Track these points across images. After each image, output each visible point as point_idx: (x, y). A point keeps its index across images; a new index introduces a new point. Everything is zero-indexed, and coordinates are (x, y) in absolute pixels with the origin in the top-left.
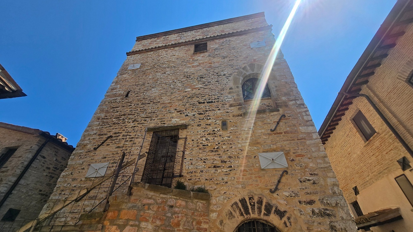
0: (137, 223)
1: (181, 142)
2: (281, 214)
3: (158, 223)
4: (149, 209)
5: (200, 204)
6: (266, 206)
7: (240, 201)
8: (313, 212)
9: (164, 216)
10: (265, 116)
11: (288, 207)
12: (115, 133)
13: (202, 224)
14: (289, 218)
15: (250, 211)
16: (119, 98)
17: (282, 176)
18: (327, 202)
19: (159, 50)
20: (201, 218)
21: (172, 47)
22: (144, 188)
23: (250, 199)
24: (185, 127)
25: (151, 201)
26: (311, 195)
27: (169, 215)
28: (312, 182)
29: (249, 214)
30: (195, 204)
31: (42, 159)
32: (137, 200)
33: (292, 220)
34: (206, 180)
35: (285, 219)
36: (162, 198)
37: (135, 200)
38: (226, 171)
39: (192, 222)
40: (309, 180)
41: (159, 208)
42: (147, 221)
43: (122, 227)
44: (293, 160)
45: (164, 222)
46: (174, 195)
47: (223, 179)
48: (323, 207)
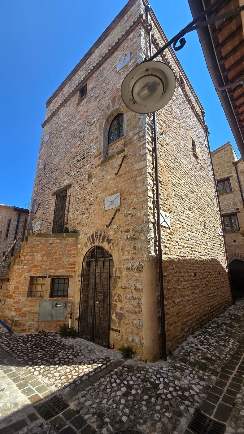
0: (32, 254)
1: (68, 199)
2: (109, 241)
3: (44, 253)
4: (37, 246)
5: (71, 240)
6: (103, 237)
7: (91, 235)
8: (127, 238)
9: (47, 249)
10: (114, 160)
11: (114, 236)
12: (42, 200)
13: (72, 251)
14: (113, 244)
15: (95, 241)
16: (41, 172)
17: (116, 213)
18: (136, 230)
19: (58, 111)
20: (71, 248)
21: (65, 104)
22: (34, 236)
23: (96, 233)
24: (70, 186)
25: (38, 242)
26: (129, 226)
27: (50, 248)
28: (131, 215)
29: (94, 243)
30: (67, 241)
32: (30, 243)
33: (114, 245)
34: (78, 224)
35: (111, 244)
36: (45, 240)
37: (29, 243)
38: (87, 216)
39: (65, 251)
40: (130, 214)
41: (43, 245)
42: (37, 252)
43: (25, 256)
44: (125, 199)
45: (47, 253)
46: (52, 238)
47: (85, 222)
48: (133, 234)
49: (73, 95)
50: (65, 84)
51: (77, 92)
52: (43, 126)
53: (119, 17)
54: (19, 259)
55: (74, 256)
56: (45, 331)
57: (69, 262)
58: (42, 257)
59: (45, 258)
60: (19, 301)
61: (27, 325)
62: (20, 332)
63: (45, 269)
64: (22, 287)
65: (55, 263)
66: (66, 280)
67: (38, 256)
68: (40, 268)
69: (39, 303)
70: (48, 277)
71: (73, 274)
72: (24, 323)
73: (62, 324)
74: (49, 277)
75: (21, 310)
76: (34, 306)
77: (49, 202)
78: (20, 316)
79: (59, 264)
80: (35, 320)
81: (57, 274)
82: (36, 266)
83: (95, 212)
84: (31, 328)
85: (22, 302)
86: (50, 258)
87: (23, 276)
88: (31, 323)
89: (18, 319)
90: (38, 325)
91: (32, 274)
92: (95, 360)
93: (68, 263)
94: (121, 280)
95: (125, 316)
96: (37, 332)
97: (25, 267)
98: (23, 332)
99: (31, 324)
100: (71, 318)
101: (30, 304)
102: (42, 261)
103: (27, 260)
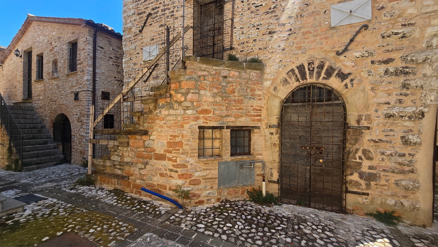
0: (197, 91)
2: (342, 76)
3: (215, 91)
4: (205, 79)
5: (254, 74)
6: (327, 70)
7: (297, 67)
8: (386, 71)
9: (220, 85)
11: (355, 68)
13: (256, 91)
15: (308, 76)
17: (358, 33)
18: (411, 59)
20: (255, 86)
22: (196, 61)
23: (309, 64)
25: (205, 73)
26: (392, 53)
27: (224, 84)
28: (400, 35)
29: (306, 79)
30: (248, 74)
32: (192, 72)
33: (355, 82)
34: (260, 49)
35: (347, 81)
36: (215, 70)
37: (190, 72)
38: (283, 36)
39: (246, 90)
40: (397, 34)
41: (213, 78)
42: (205, 89)
43: (185, 94)
44: (383, 8)
45: (220, 90)
46: (226, 67)
47: (279, 46)
48: (404, 65)
55: (259, 98)
56: (229, 199)
57: (253, 107)
58: (213, 97)
59: (218, 99)
60: (187, 164)
61: (203, 194)
62: (195, 205)
63: (221, 116)
64: (189, 143)
65: (235, 108)
66: (247, 133)
67: (207, 96)
68: (213, 114)
69: (217, 165)
70: (226, 129)
71: (259, 124)
72: (199, 192)
73: (250, 189)
74: (228, 127)
75: (191, 176)
76: (210, 169)
77: (173, 11)
78: (191, 184)
79: (240, 109)
80: (214, 188)
81: (238, 124)
82: (206, 111)
83: (303, 30)
84: (210, 198)
85: (192, 164)
86: (226, 100)
87: (186, 126)
88: (209, 192)
89: (189, 189)
90: (220, 194)
91: (201, 123)
93: (252, 108)
94: (370, 131)
95: (380, 176)
96: (218, 202)
97: (189, 112)
98: (200, 205)
99: (209, 193)
100: (264, 181)
101: (204, 167)
102: (215, 103)
103: (190, 101)
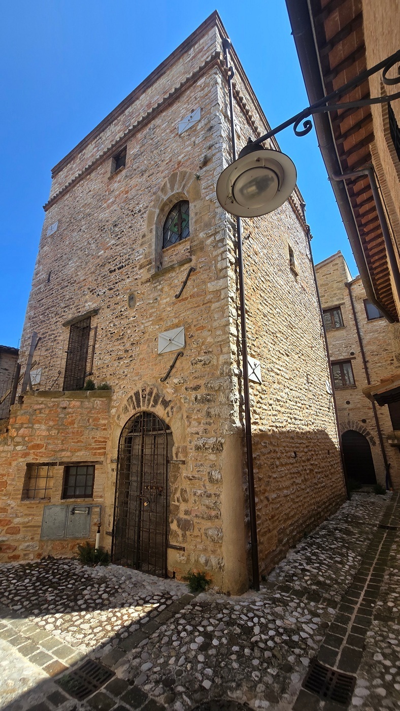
0: (30, 425)
1: (92, 333)
2: (166, 404)
3: (51, 423)
4: (40, 413)
5: (98, 402)
6: (154, 397)
7: (135, 394)
8: (196, 398)
9: (57, 417)
10: (173, 274)
11: (175, 395)
12: (43, 334)
13: (101, 421)
14: (172, 408)
15: (141, 404)
16: (42, 286)
17: (176, 359)
18: (211, 386)
19: (74, 186)
20: (99, 415)
21: (87, 175)
22: (34, 395)
23: (143, 391)
24: (96, 312)
25: (42, 406)
26: (199, 379)
27: (62, 416)
28: (203, 362)
29: (140, 406)
30: (92, 403)
31: (5, 371)
32: (28, 406)
33: (175, 409)
34: (111, 375)
35: (169, 409)
36: (54, 402)
37: (26, 407)
38: (127, 362)
39: (89, 420)
40: (201, 361)
41: (50, 411)
42: (40, 423)
43: (18, 430)
44: (192, 336)
45: (57, 423)
46: (67, 398)
47: (124, 372)
48: (206, 392)
49: (101, 163)
50: (87, 144)
51: (108, 158)
52: (46, 208)
53: (182, 51)
54: (6, 434)
55: (104, 427)
56: (53, 556)
57: (96, 439)
58: (48, 430)
59: (54, 432)
60: (7, 508)
61: (21, 547)
62: (8, 560)
63: (54, 451)
64: (13, 483)
65: (72, 441)
66: (91, 469)
67: (41, 429)
68: (45, 449)
69: (42, 509)
70: (59, 465)
71: (102, 459)
72: (16, 544)
73: (84, 543)
74: (61, 464)
75: (10, 522)
76: (33, 515)
77: (56, 336)
78: (8, 533)
79: (78, 442)
80: (36, 539)
81: (75, 459)
82: (38, 446)
83: (141, 357)
84: (28, 552)
85: (12, 508)
86: (62, 432)
87: (14, 464)
88: (28, 544)
89: (4, 539)
90: (42, 547)
91: (30, 459)
92: (146, 598)
93: (94, 440)
94: (185, 466)
95: (193, 524)
96: (39, 558)
97: (19, 448)
98: (14, 561)
99: (28, 546)
100: (99, 532)
101: (27, 512)
102: (49, 437)
103: (22, 436)
